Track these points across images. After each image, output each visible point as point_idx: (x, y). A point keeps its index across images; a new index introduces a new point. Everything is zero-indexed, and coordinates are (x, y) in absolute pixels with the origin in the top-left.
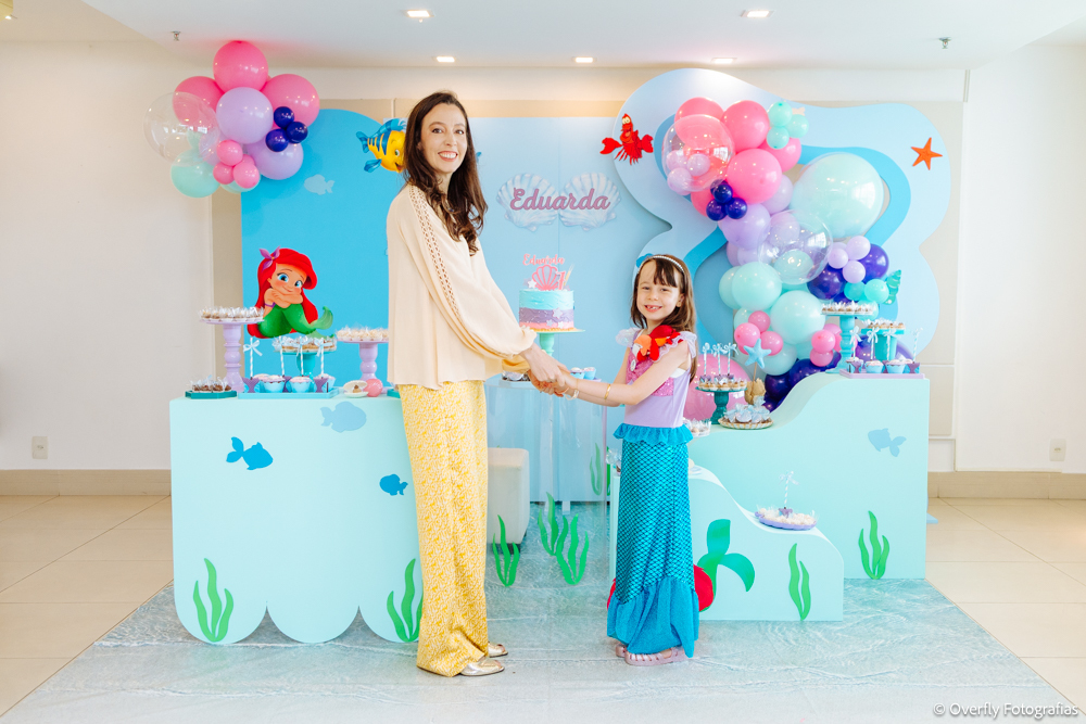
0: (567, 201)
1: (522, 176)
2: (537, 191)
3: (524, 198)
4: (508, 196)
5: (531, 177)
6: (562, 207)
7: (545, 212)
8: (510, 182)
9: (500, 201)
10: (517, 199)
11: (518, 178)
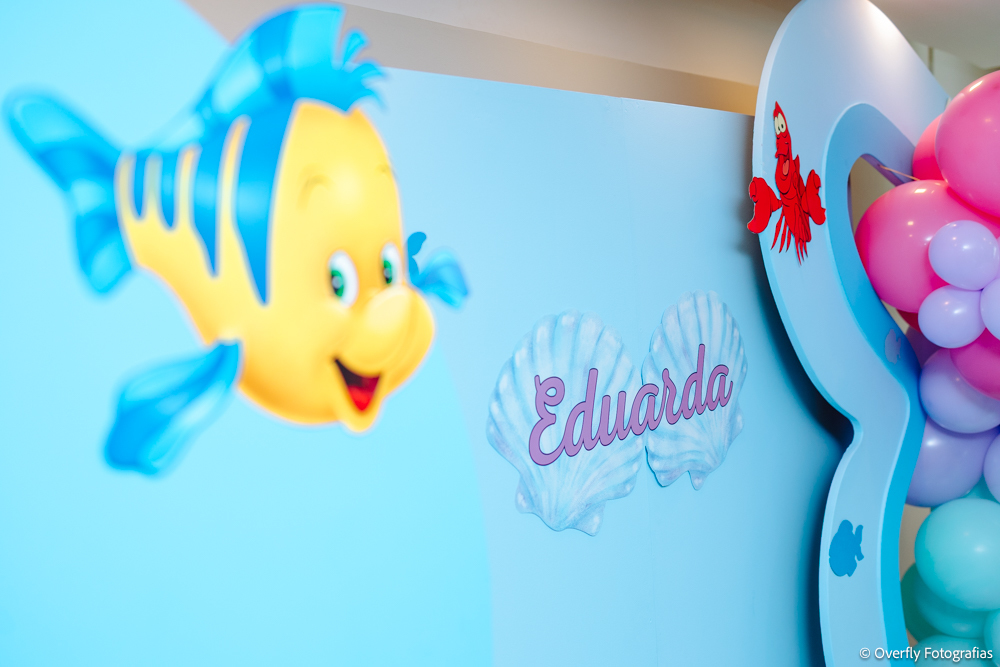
0: (659, 398)
1: (555, 322)
2: (593, 373)
3: (562, 412)
4: (520, 414)
5: (577, 327)
6: (651, 424)
7: (616, 454)
8: (521, 356)
9: (498, 443)
10: (546, 420)
11: (543, 333)
